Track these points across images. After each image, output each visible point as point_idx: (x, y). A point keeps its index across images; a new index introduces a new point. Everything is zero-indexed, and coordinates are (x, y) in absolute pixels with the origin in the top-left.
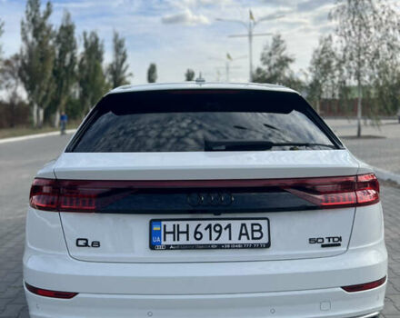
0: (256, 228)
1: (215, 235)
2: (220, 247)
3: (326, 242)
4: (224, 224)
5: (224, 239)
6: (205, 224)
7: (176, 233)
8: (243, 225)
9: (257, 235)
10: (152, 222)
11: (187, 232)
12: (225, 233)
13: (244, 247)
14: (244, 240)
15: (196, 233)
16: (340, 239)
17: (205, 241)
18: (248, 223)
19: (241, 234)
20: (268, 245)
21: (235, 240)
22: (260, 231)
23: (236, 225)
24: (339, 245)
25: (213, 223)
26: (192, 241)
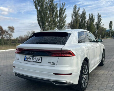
0: (39, 59)
1: (33, 59)
2: (33, 62)
3: (52, 63)
4: (35, 57)
5: (34, 61)
6: (32, 57)
7: (28, 58)
8: (37, 58)
9: (39, 60)
10: (25, 56)
11: (29, 58)
12: (35, 59)
13: (37, 62)
14: (37, 61)
15: (31, 59)
16: (55, 63)
17: (31, 60)
18: (38, 58)
19: (37, 60)
20: (41, 62)
21: (36, 61)
22: (40, 59)
23: (36, 58)
24: (54, 64)
25: (33, 57)
26: (30, 60)
